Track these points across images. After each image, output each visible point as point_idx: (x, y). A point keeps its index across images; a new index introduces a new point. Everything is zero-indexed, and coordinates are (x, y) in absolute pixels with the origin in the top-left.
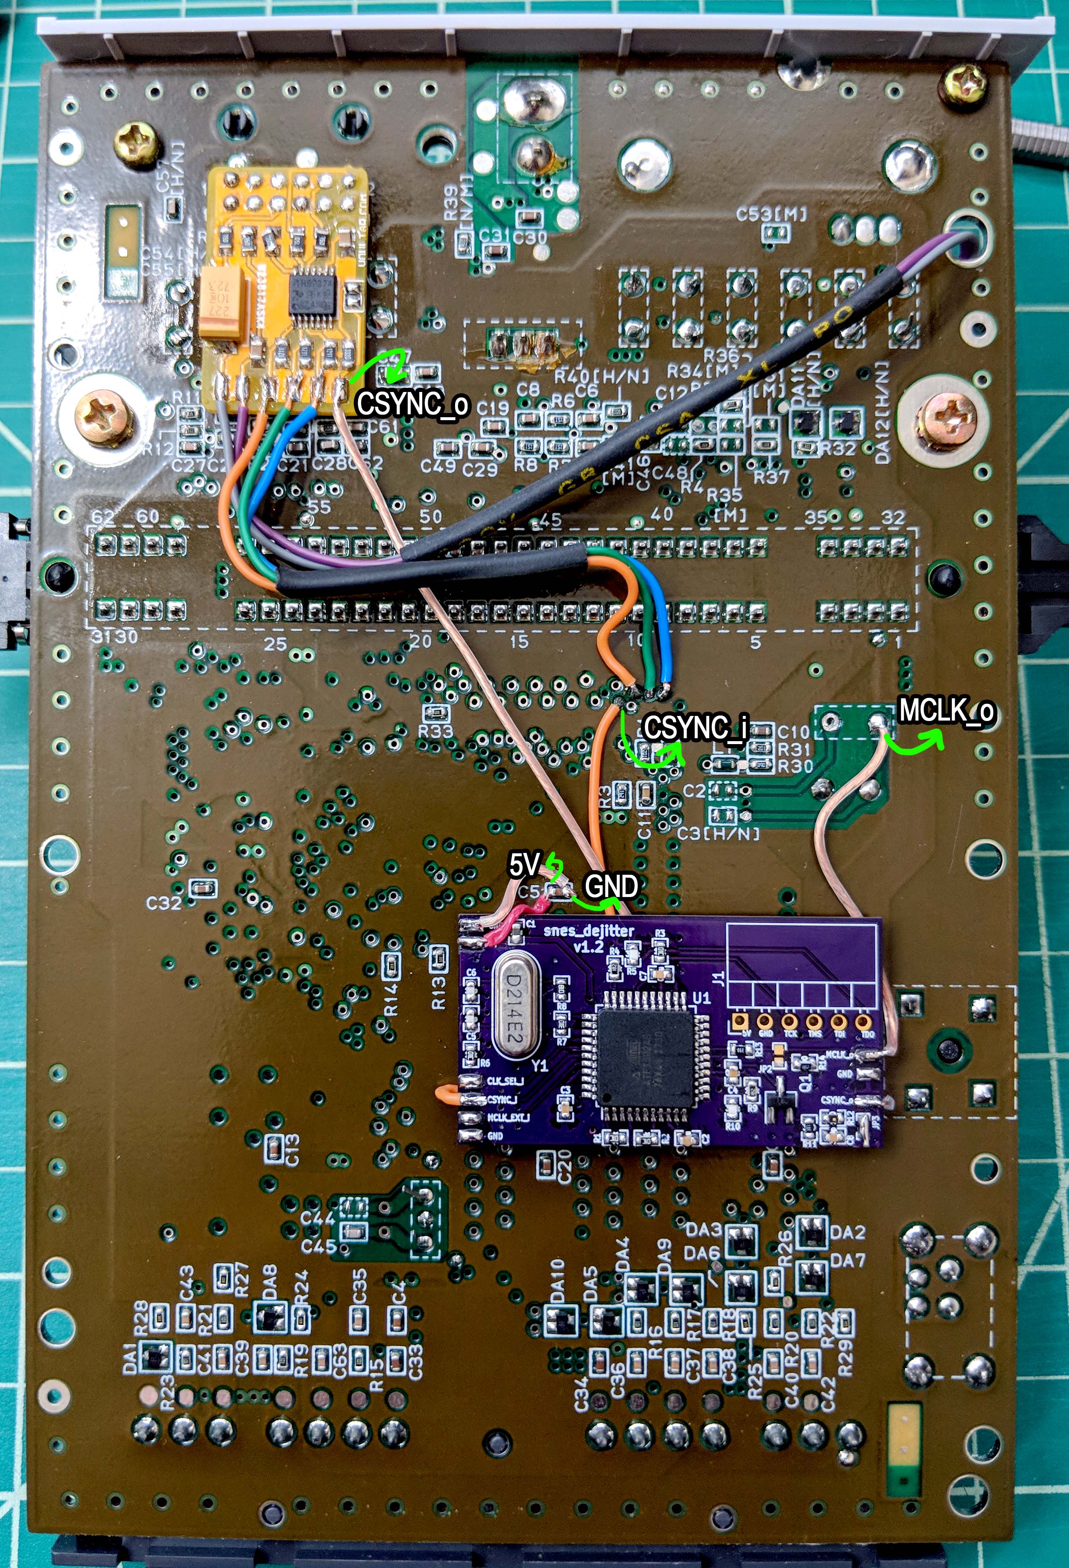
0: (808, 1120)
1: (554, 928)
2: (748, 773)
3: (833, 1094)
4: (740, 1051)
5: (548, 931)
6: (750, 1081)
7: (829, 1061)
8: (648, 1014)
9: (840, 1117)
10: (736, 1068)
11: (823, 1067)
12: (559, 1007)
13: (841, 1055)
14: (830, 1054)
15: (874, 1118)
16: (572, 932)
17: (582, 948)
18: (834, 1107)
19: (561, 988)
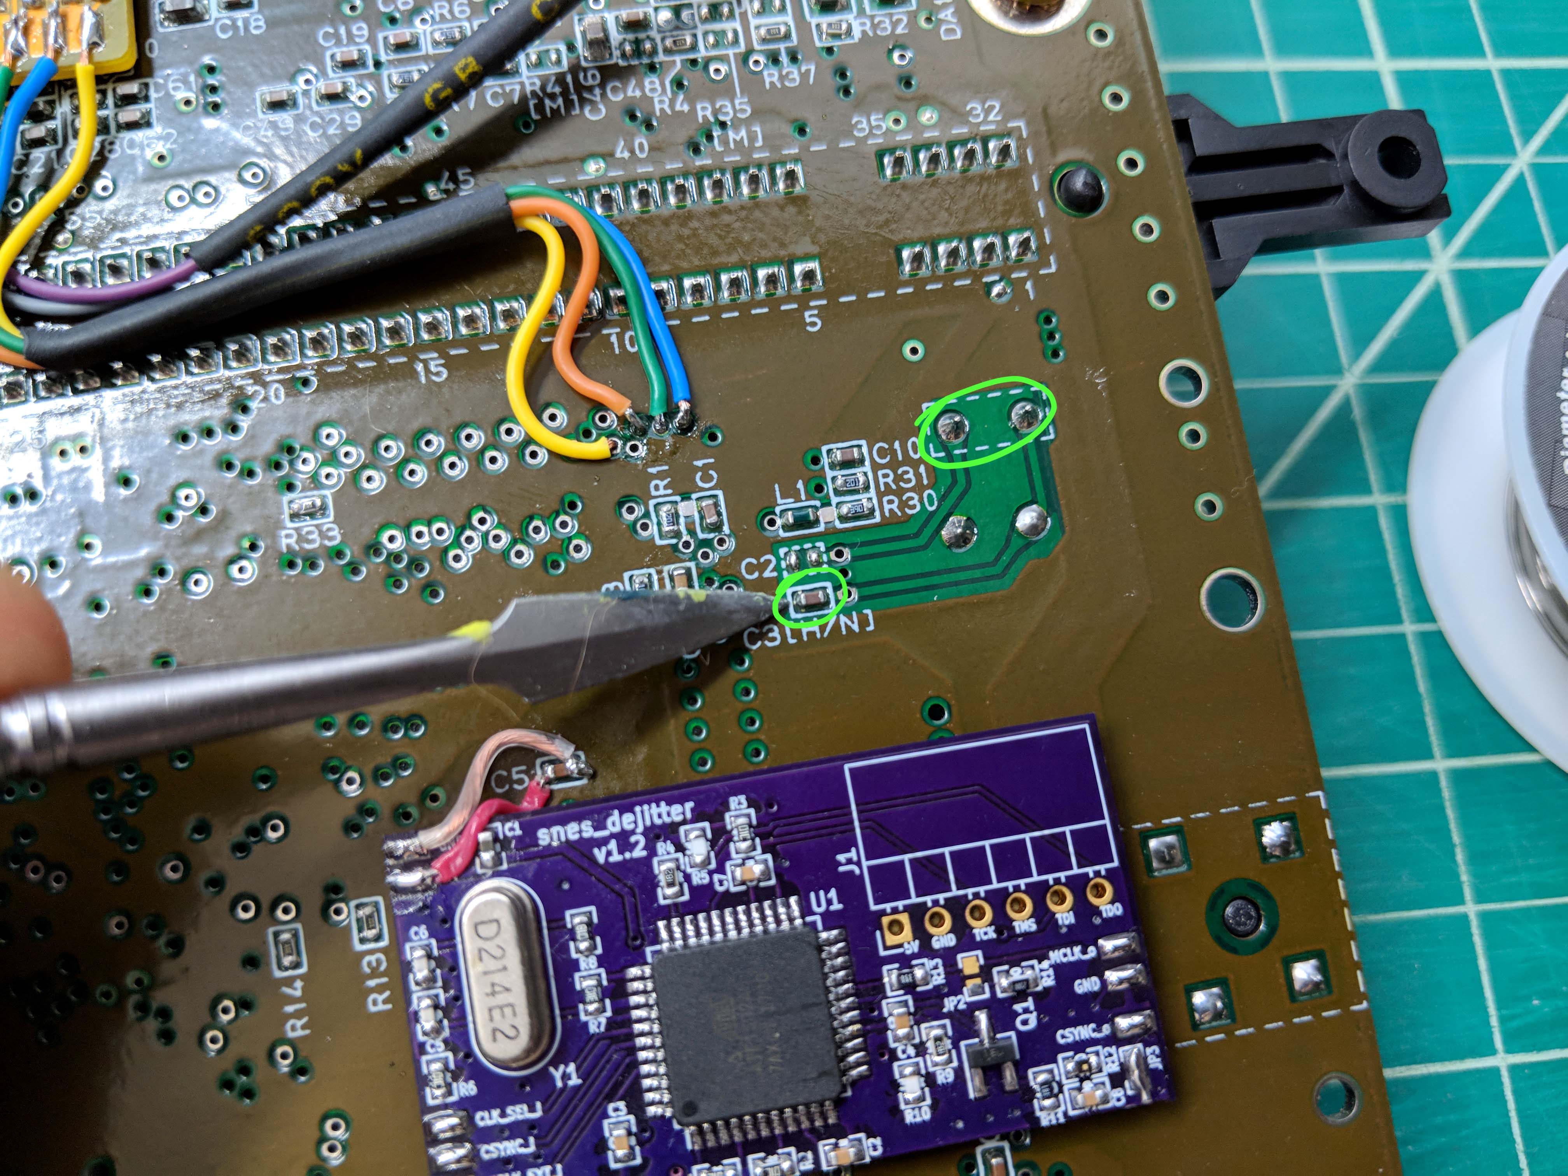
0: (1042, 1078)
1: (555, 829)
2: (838, 525)
3: (1075, 1023)
4: (906, 979)
5: (545, 837)
6: (931, 1030)
7: (1056, 967)
8: (740, 944)
9: (1093, 1060)
10: (903, 1010)
11: (1048, 982)
12: (583, 965)
13: (1074, 954)
14: (1057, 956)
15: (1149, 1050)
16: (587, 830)
17: (609, 853)
18: (1079, 1046)
19: (582, 931)
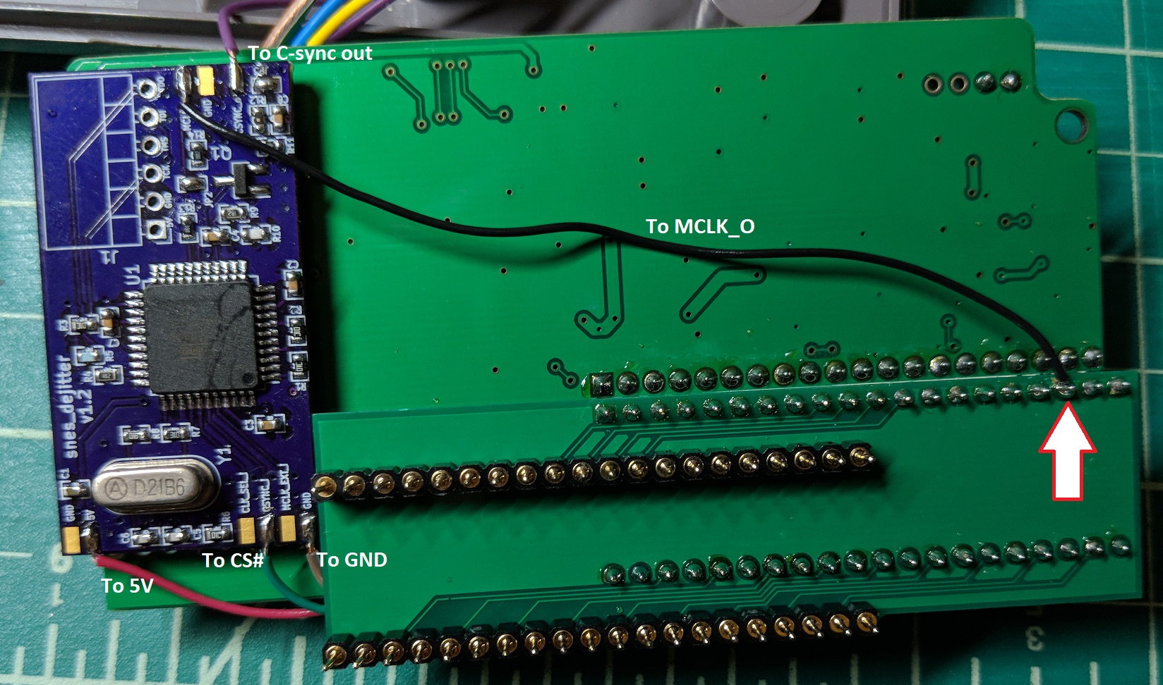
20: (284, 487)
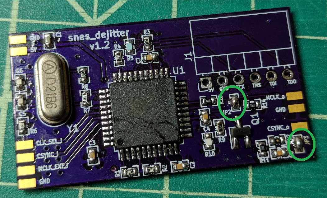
20: (53, 167)
